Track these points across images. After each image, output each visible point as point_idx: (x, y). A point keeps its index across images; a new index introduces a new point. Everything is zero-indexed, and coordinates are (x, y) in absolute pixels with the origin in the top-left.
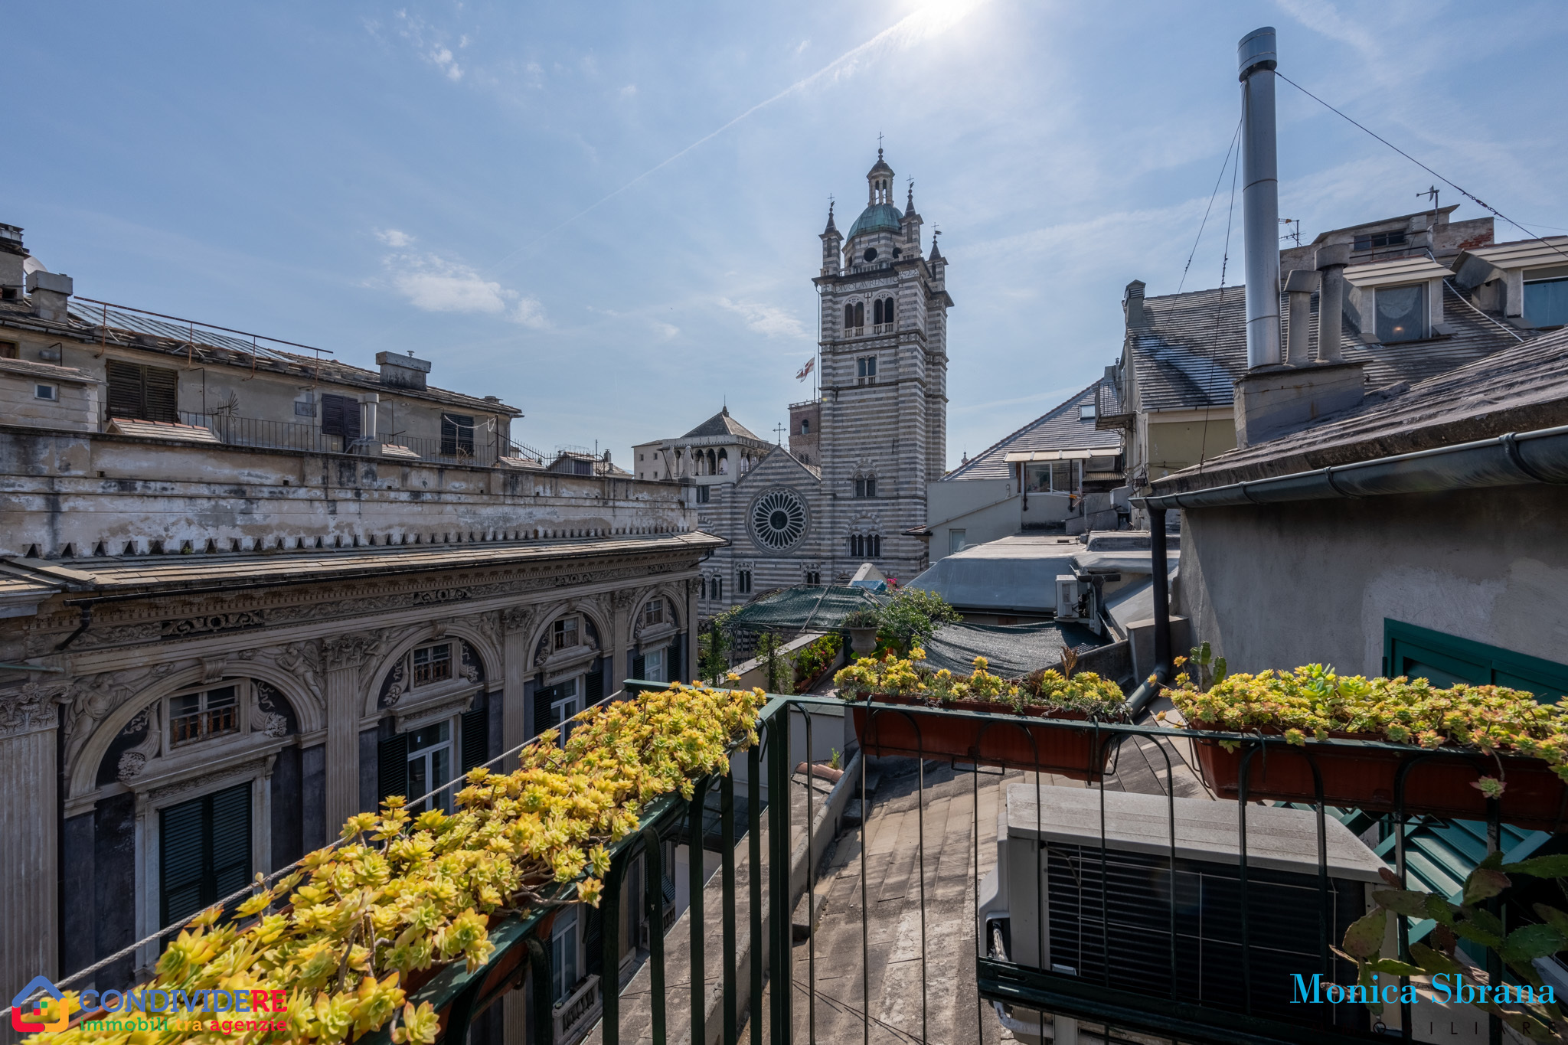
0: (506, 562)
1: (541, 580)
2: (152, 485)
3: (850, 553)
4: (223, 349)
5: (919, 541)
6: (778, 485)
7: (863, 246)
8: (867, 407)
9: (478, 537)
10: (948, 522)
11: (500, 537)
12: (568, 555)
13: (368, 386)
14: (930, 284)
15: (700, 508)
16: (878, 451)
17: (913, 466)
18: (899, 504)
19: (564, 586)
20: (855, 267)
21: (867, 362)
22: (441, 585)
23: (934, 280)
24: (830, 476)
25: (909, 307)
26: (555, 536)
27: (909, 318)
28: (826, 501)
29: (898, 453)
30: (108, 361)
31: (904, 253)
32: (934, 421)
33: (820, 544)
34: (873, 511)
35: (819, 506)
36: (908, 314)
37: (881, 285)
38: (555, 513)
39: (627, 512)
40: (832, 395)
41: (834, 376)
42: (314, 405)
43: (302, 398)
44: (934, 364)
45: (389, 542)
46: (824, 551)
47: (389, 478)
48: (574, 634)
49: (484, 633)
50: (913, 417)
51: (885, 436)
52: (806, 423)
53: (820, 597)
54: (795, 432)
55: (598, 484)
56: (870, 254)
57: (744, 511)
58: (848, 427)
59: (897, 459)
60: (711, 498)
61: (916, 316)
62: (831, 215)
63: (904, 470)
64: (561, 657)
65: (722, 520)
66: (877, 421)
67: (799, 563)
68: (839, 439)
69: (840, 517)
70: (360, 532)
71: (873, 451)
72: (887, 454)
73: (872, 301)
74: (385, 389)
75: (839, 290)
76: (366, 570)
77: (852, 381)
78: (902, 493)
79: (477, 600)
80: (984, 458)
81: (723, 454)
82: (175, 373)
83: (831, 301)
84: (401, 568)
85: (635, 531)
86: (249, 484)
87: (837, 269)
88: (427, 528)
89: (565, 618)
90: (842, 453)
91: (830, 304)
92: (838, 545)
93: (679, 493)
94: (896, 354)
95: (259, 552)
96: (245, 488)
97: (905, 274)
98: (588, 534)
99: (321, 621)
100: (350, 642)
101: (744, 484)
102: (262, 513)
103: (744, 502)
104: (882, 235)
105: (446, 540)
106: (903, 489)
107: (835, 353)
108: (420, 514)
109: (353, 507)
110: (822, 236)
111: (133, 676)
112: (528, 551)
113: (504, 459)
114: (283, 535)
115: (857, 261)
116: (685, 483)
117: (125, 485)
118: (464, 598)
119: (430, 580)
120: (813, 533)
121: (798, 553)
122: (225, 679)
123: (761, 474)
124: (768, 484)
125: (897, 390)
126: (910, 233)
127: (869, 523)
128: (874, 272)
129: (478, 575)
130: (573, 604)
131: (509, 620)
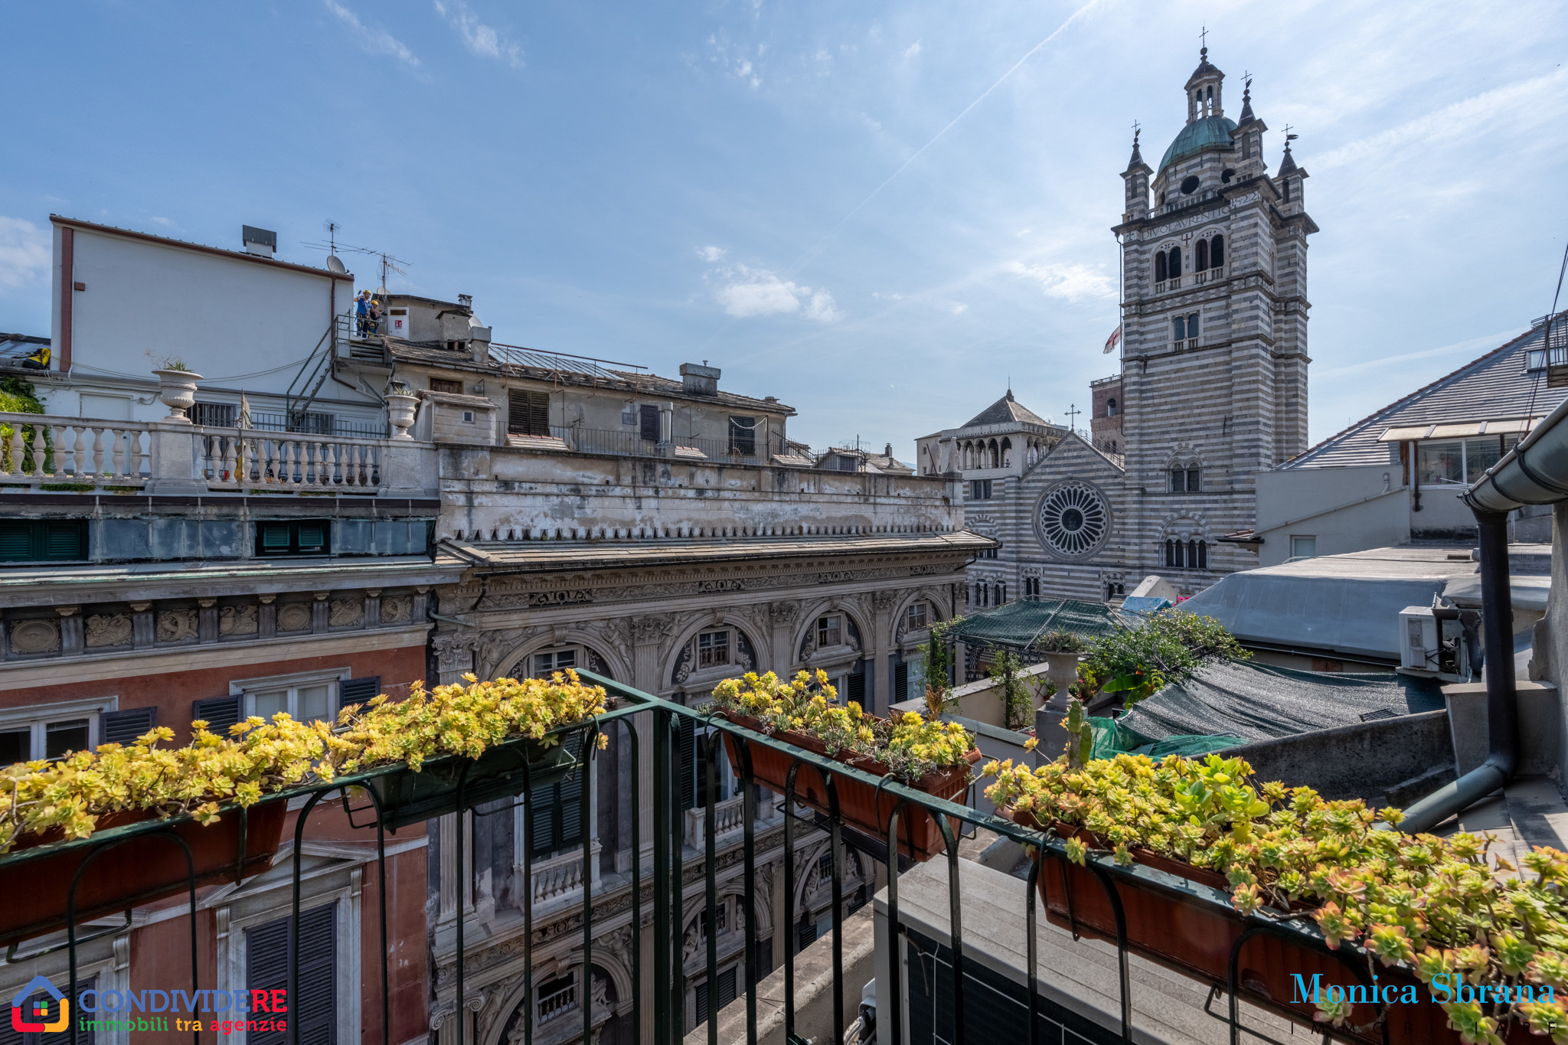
0: (772, 557)
1: (806, 576)
2: (524, 485)
3: (1164, 563)
4: (576, 374)
5: (1245, 551)
6: (1071, 478)
7: (1179, 176)
8: (1187, 377)
9: (750, 532)
10: (1287, 525)
11: (769, 532)
12: (829, 552)
13: (673, 395)
14: (1280, 208)
15: (966, 506)
16: (1202, 433)
17: (1254, 451)
18: (1233, 501)
19: (826, 583)
20: (1168, 204)
21: (1186, 321)
22: (719, 576)
23: (1287, 200)
24: (1137, 466)
25: (1247, 242)
26: (818, 533)
27: (1246, 257)
28: (1132, 497)
29: (1231, 434)
30: (510, 389)
31: (1238, 174)
32: (1287, 390)
33: (1124, 550)
34: (1196, 509)
35: (1123, 503)
36: (1244, 252)
37: (1205, 220)
38: (818, 510)
39: (888, 509)
40: (1139, 367)
41: (1141, 343)
42: (635, 415)
43: (627, 410)
44: (1287, 313)
45: (679, 535)
46: (1129, 558)
47: (680, 478)
48: (837, 632)
49: (755, 624)
50: (1253, 386)
51: (1212, 413)
52: (1112, 402)
53: (1053, 612)
54: (1098, 414)
55: (859, 480)
56: (1190, 185)
57: (1031, 508)
58: (1161, 404)
59: (1231, 443)
60: (994, 494)
61: (1256, 254)
62: (1136, 146)
63: (1242, 456)
64: (824, 655)
65: (1005, 518)
66: (1202, 395)
67: (1098, 572)
68: (1149, 420)
69: (1150, 517)
70: (658, 525)
71: (1195, 434)
72: (1215, 436)
73: (1192, 243)
74: (685, 397)
75: (1147, 236)
76: (660, 559)
77: (1165, 346)
78: (1237, 487)
79: (749, 592)
80: (1349, 437)
81: (1007, 444)
82: (547, 395)
83: (1136, 251)
84: (686, 558)
85: (896, 530)
86: (583, 484)
87: (1145, 210)
88: (709, 522)
89: (828, 616)
90: (1152, 438)
91: (1135, 255)
92: (1148, 551)
93: (944, 488)
94: (1228, 306)
95: (589, 541)
96: (581, 487)
97: (1238, 202)
98: (849, 531)
99: (630, 601)
100: (651, 622)
101: (1030, 478)
102: (594, 507)
103: (1031, 498)
104: (1206, 157)
105: (724, 534)
106: (1239, 481)
107: (1141, 315)
108: (703, 509)
109: (653, 503)
110: (1123, 175)
111: (513, 634)
112: (792, 547)
113: (777, 457)
114: (605, 526)
115: (1171, 196)
116: (951, 478)
117: (506, 485)
118: (739, 589)
119: (711, 570)
120: (1116, 536)
121: (1097, 560)
122: (568, 644)
123: (1050, 466)
124: (1059, 477)
125: (1230, 352)
126: (1246, 144)
127: (1190, 525)
128: (1194, 206)
129: (750, 568)
130: (835, 602)
131: (778, 613)
